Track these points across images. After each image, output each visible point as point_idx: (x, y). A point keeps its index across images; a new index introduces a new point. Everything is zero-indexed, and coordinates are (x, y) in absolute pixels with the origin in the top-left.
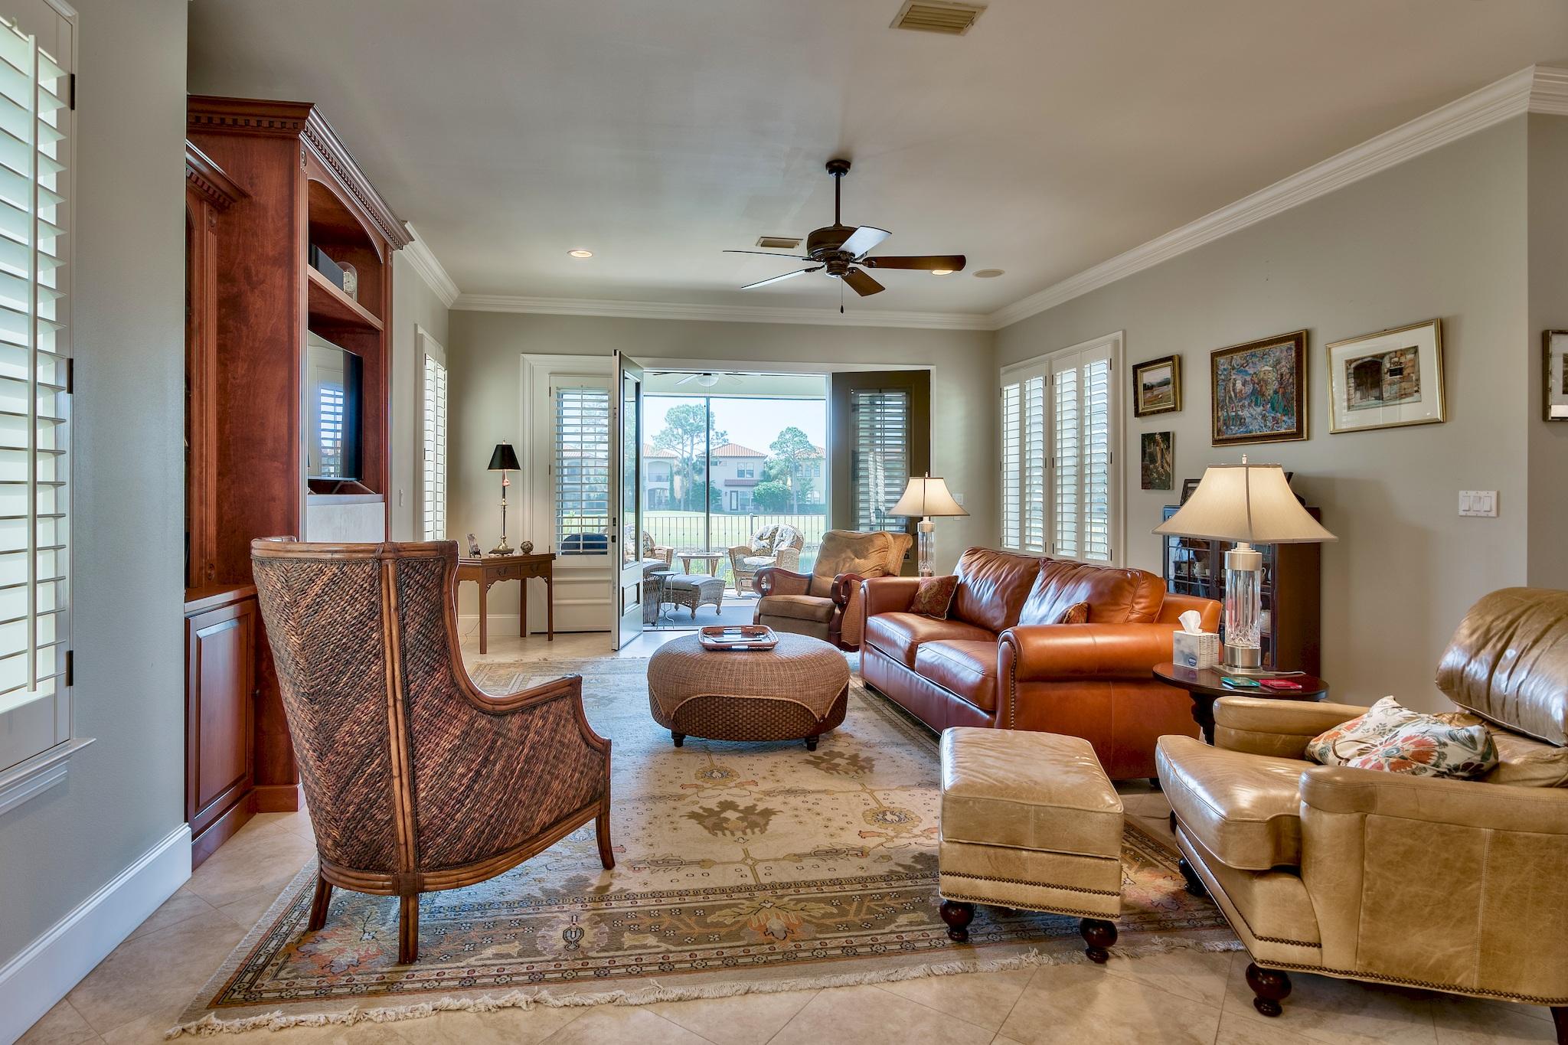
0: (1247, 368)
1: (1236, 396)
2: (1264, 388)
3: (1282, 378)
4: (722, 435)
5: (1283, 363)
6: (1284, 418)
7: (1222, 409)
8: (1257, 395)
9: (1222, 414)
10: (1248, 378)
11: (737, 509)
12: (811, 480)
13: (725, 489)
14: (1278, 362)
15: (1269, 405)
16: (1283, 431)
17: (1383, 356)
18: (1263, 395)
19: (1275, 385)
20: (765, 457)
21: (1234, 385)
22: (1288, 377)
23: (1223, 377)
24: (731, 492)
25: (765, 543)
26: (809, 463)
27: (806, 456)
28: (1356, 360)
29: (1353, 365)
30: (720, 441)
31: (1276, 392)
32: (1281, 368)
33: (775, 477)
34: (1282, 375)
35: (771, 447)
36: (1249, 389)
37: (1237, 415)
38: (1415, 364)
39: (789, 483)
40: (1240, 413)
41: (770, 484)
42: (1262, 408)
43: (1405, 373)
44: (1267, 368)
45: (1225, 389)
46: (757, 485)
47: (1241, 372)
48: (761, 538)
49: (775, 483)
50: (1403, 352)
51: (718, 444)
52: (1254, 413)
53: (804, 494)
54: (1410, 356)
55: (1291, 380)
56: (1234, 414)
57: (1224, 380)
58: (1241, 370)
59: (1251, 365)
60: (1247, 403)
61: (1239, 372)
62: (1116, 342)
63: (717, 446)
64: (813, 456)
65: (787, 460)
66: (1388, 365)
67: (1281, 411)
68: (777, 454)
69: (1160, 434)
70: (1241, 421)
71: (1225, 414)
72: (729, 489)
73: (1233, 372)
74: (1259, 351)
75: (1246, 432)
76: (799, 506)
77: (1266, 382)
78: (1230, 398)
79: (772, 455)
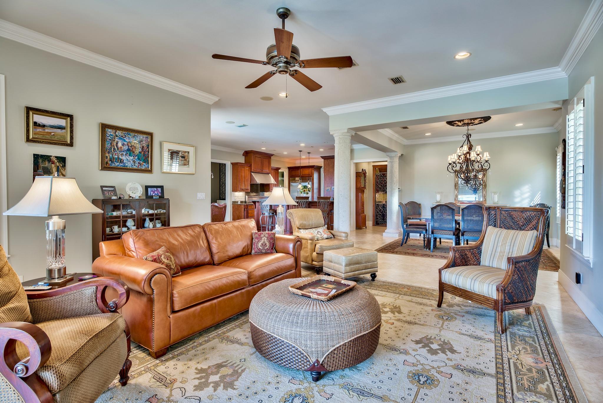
0: (125, 138)
1: (118, 149)
2: (134, 150)
3: (143, 148)
5: (144, 142)
6: (144, 164)
7: (109, 153)
8: (130, 151)
10: (126, 143)
14: (141, 141)
15: (137, 157)
16: (143, 168)
17: (180, 151)
18: (134, 152)
19: (140, 150)
21: (117, 144)
22: (146, 148)
23: (109, 138)
28: (171, 150)
31: (140, 153)
32: (142, 144)
34: (143, 147)
36: (126, 148)
37: (118, 158)
38: (188, 157)
40: (120, 157)
42: (133, 157)
43: (186, 158)
44: (135, 141)
45: (111, 144)
47: (121, 139)
50: (185, 152)
52: (129, 159)
54: (187, 154)
55: (147, 150)
56: (117, 157)
57: (110, 140)
58: (121, 138)
59: (127, 137)
60: (124, 154)
61: (120, 139)
66: (181, 155)
67: (143, 161)
69: (56, 157)
70: (121, 161)
71: (111, 156)
73: (116, 138)
74: (132, 134)
75: (124, 166)
77: (135, 147)
78: (114, 149)
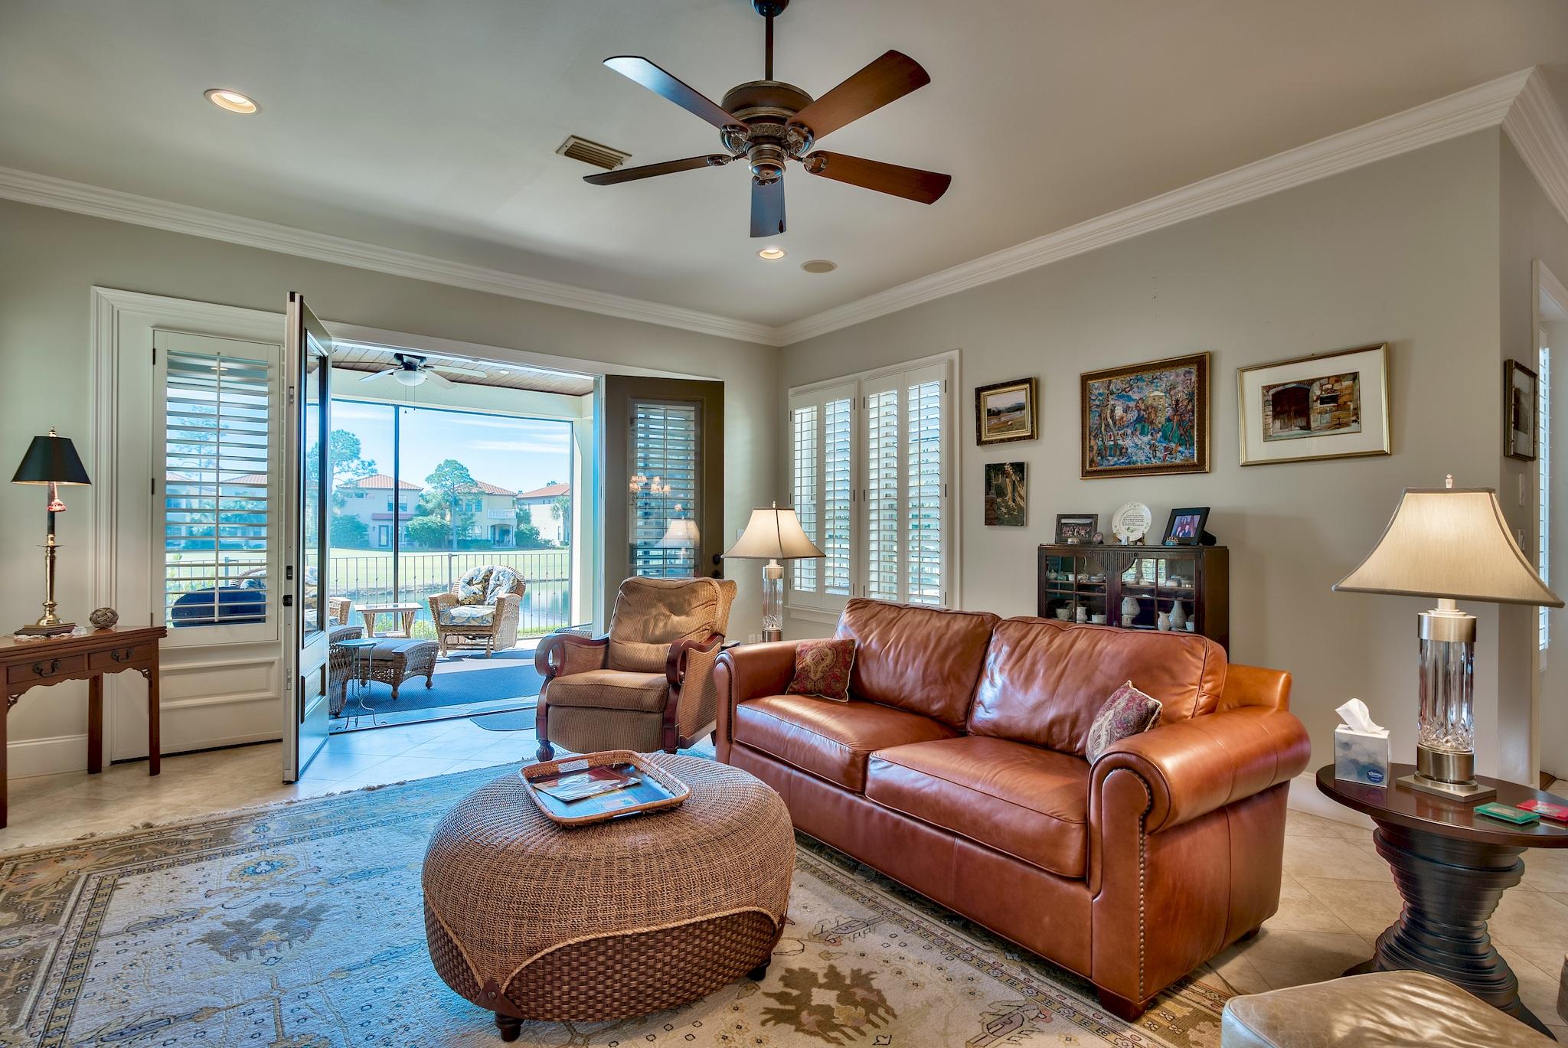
0: (1130, 393)
1: (1115, 424)
2: (1153, 416)
3: (1177, 404)
4: (370, 465)
5: (1180, 388)
6: (1180, 449)
7: (1096, 437)
8: (1144, 422)
9: (1096, 443)
10: (1132, 404)
11: (387, 545)
12: (472, 515)
13: (372, 524)
14: (1173, 387)
15: (1160, 433)
16: (1178, 461)
17: (1312, 382)
18: (1152, 423)
19: (1169, 412)
20: (420, 490)
21: (1113, 411)
22: (1185, 403)
23: (1097, 403)
24: (380, 527)
25: (476, 588)
26: (470, 498)
27: (467, 490)
28: (1275, 386)
29: (1272, 392)
30: (366, 471)
31: (1169, 420)
32: (1175, 394)
33: (430, 513)
34: (1177, 401)
35: (428, 480)
36: (1133, 415)
37: (1116, 445)
38: (1354, 393)
39: (448, 518)
40: (1120, 442)
41: (426, 519)
42: (1150, 437)
43: (1341, 401)
44: (1156, 393)
45: (1100, 416)
46: (411, 519)
47: (1122, 397)
48: (470, 583)
49: (432, 518)
50: (1339, 378)
51: (364, 474)
52: (1139, 442)
53: (465, 529)
54: (1346, 383)
55: (1189, 407)
56: (1112, 443)
57: (1098, 406)
58: (1122, 395)
59: (1135, 389)
60: (1129, 431)
61: (1119, 397)
62: (951, 363)
63: (361, 477)
64: (475, 490)
65: (446, 493)
66: (1318, 393)
67: (1176, 440)
68: (434, 488)
69: (1012, 464)
70: (1122, 451)
71: (1100, 443)
72: (377, 524)
73: (1111, 397)
74: (1148, 376)
75: (1129, 463)
76: (459, 541)
77: (1155, 409)
78: (1107, 425)
79: (428, 488)
